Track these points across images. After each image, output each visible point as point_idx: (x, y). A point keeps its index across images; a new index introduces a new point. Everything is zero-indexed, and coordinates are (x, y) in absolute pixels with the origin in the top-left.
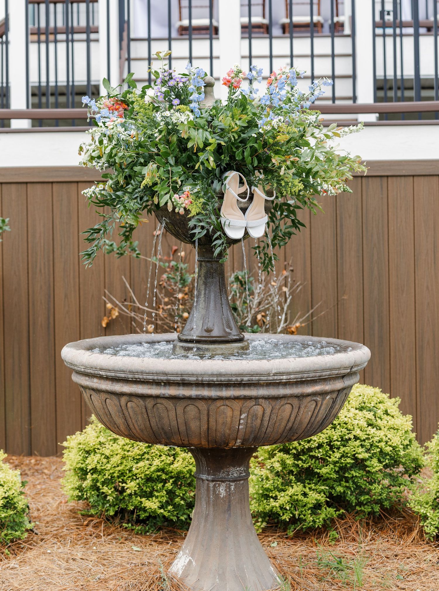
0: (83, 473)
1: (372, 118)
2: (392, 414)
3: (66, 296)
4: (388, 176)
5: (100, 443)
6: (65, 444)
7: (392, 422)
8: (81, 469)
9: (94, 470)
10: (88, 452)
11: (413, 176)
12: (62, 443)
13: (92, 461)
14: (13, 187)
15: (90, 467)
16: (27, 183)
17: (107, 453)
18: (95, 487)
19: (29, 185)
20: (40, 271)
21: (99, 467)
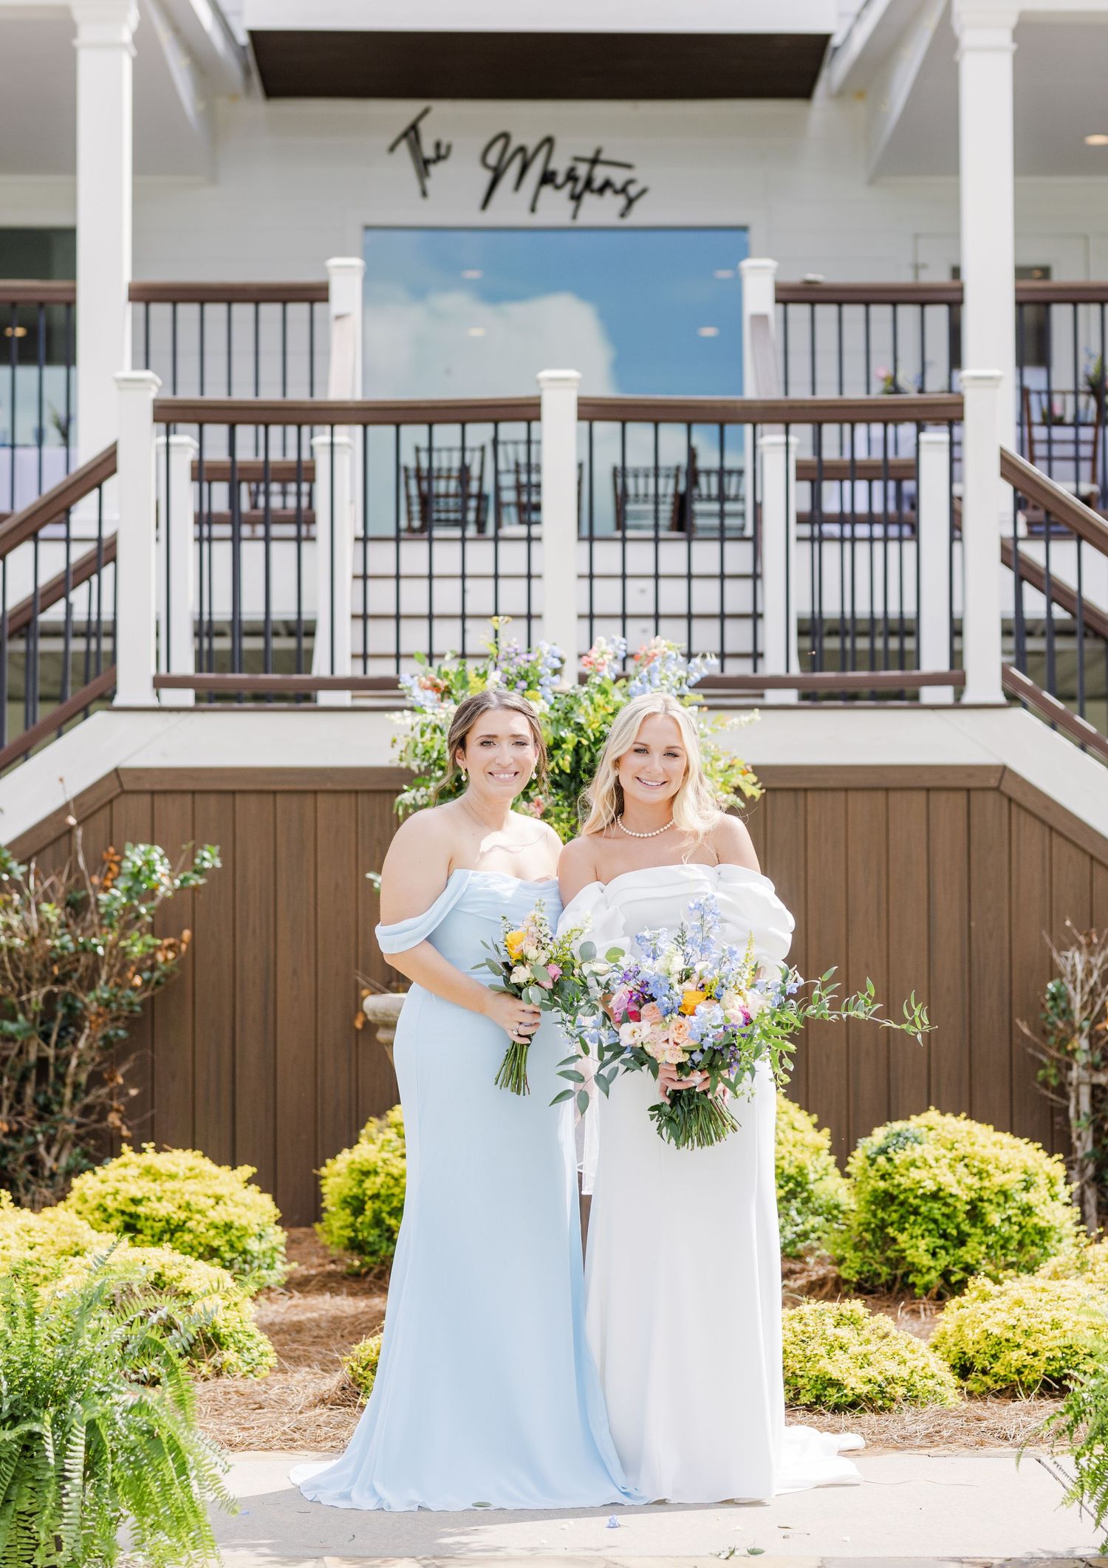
0: (356, 1206)
1: (790, 696)
2: (801, 1128)
3: (295, 972)
4: (806, 790)
5: (384, 1161)
6: (324, 1171)
7: (799, 1136)
8: (355, 1197)
9: (376, 1197)
10: (366, 1174)
11: (846, 790)
12: (318, 1169)
13: (372, 1185)
14: (213, 800)
15: (369, 1193)
16: (233, 792)
17: (396, 1172)
18: (378, 1222)
19: (238, 797)
20: (254, 932)
21: (383, 1192)
